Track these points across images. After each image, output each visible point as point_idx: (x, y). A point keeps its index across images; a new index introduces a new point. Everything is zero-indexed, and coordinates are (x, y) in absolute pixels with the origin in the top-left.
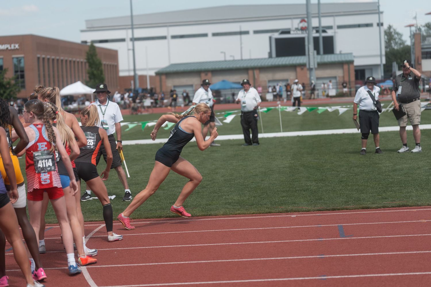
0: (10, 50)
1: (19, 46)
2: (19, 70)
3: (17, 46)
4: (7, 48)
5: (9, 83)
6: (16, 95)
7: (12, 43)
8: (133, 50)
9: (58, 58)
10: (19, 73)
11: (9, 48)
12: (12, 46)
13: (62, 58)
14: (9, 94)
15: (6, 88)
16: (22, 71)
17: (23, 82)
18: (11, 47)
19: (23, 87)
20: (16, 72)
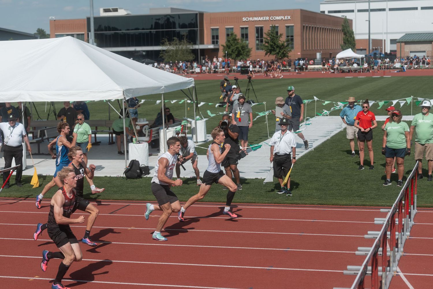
0: (284, 20)
1: (290, 17)
2: (290, 35)
3: (289, 17)
4: (282, 19)
5: (283, 45)
6: (288, 54)
7: (286, 16)
8: (369, 21)
9: (315, 26)
10: (290, 38)
11: (284, 19)
12: (286, 17)
13: (318, 26)
14: (283, 53)
15: (280, 48)
16: (292, 36)
17: (292, 44)
18: (284, 18)
19: (292, 48)
20: (288, 37)
